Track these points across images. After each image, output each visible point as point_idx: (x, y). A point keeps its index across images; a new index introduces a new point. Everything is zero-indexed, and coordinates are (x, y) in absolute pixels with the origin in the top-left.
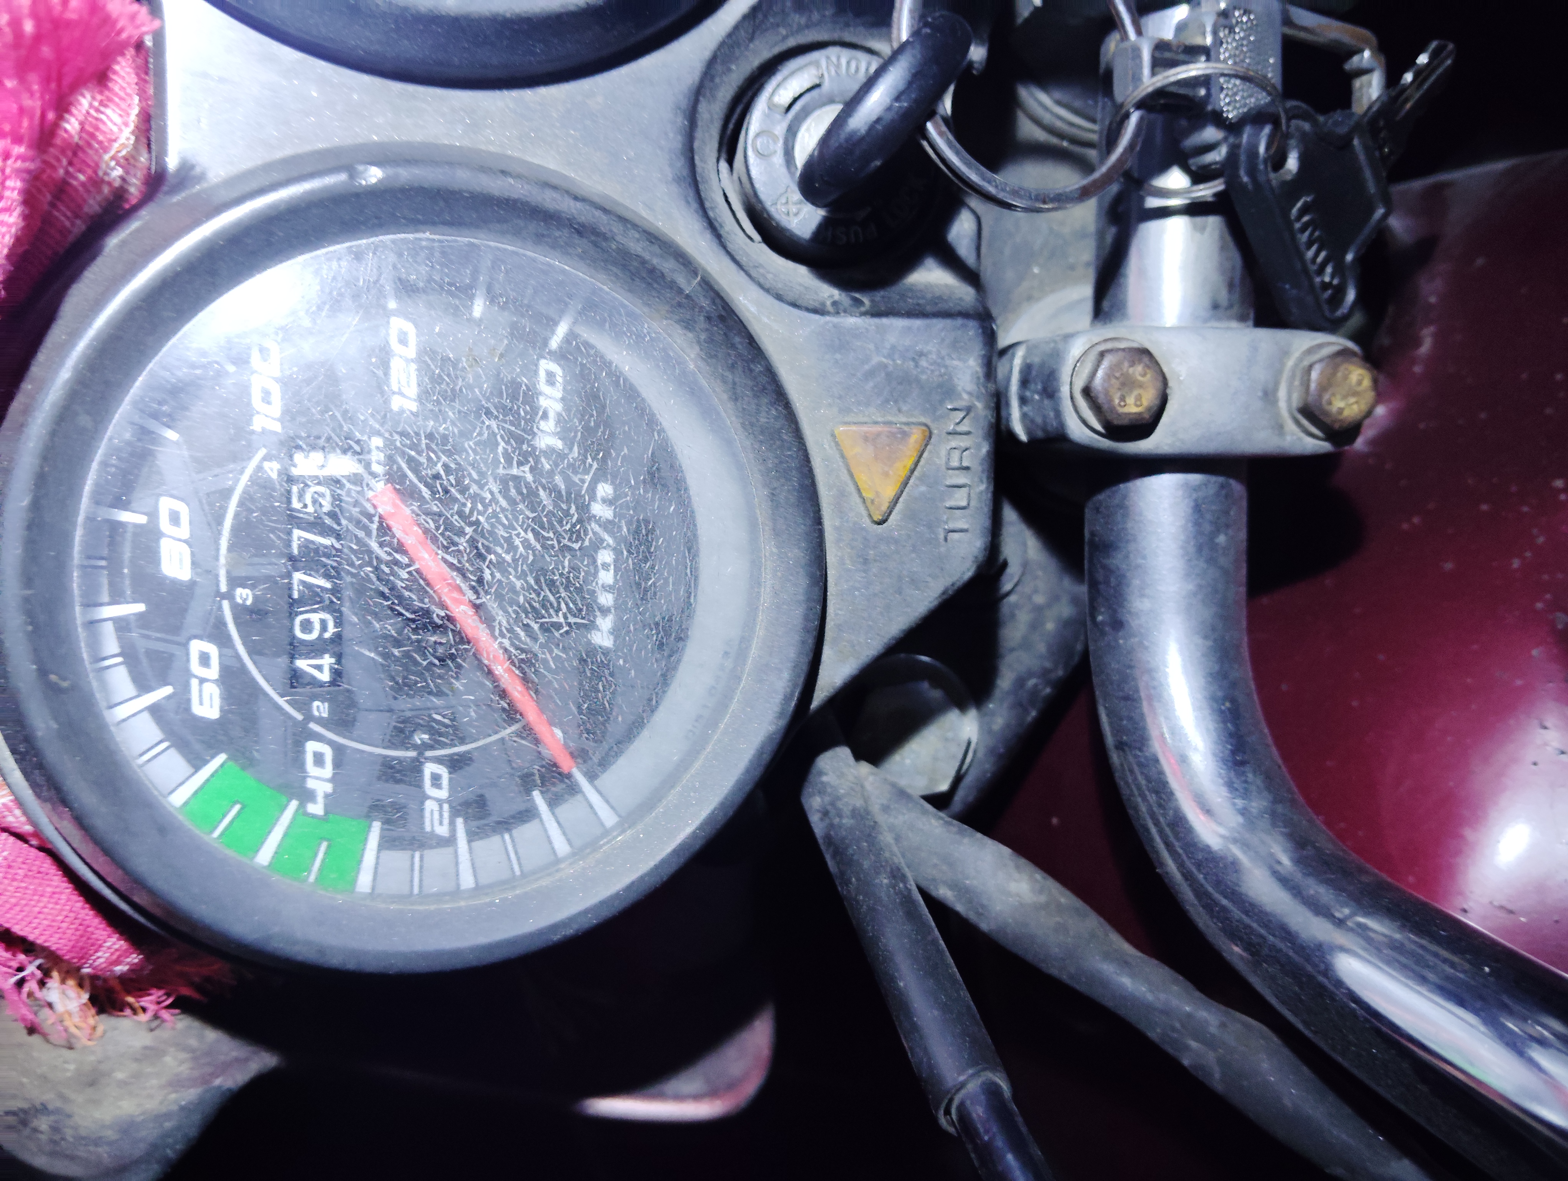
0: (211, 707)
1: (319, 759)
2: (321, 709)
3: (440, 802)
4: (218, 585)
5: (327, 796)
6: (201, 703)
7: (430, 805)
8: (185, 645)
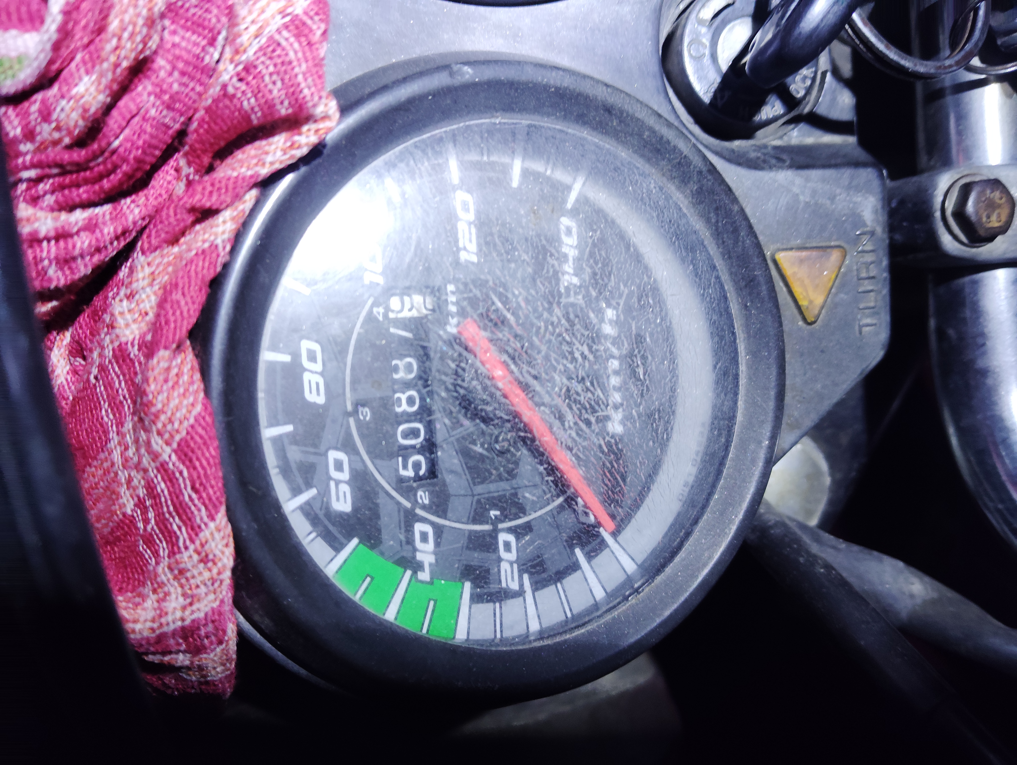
0: (345, 502)
1: (424, 537)
2: (423, 497)
3: (511, 563)
4: (346, 407)
5: (430, 565)
6: (338, 499)
7: (505, 566)
8: (325, 455)
